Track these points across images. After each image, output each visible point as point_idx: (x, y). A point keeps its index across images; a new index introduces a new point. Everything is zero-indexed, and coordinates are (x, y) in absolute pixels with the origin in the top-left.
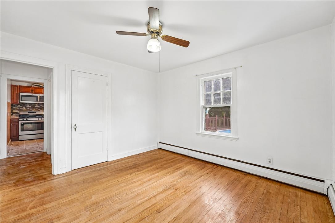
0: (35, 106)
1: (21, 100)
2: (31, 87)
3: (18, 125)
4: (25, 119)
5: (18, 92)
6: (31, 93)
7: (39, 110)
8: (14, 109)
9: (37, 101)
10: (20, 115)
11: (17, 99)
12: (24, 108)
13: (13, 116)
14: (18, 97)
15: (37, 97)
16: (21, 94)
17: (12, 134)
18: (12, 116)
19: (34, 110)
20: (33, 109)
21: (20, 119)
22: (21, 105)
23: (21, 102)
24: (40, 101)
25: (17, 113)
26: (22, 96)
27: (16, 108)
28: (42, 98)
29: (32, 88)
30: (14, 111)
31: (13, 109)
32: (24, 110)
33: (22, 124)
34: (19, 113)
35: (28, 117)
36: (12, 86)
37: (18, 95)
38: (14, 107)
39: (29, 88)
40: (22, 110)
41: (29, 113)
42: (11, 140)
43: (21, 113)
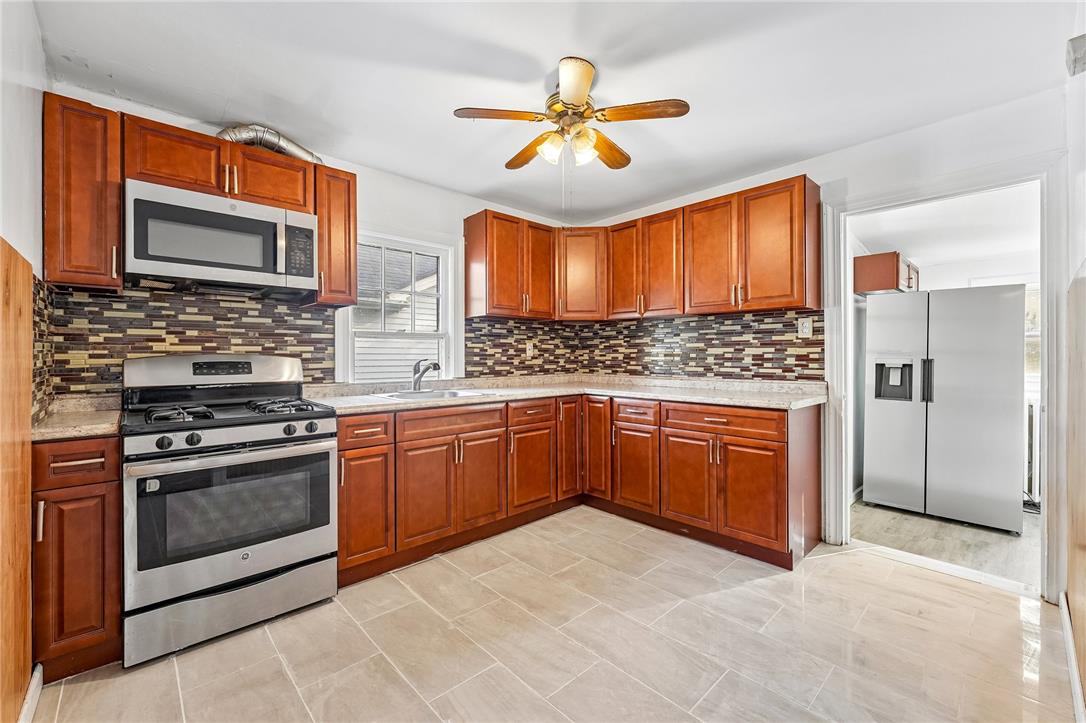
0: (244, 313)
1: (142, 253)
2: (217, 144)
3: (111, 512)
4: (179, 441)
5: (114, 175)
6: (219, 190)
7: (267, 351)
8: (76, 340)
9: (270, 265)
10: (127, 395)
11: (99, 243)
12: (158, 328)
13: (69, 404)
14: (112, 220)
15: (268, 231)
16: (136, 189)
17: (51, 611)
18: (55, 407)
19: (236, 349)
20: (225, 339)
21: (132, 445)
22: (134, 305)
23: (134, 265)
24: (287, 272)
25: (103, 375)
26: (146, 210)
27: (96, 333)
28: (301, 241)
29: (226, 154)
30: (78, 358)
31: (67, 337)
32: (156, 346)
33: (153, 486)
34: (119, 377)
35: (205, 419)
36: (53, 109)
37: (113, 201)
38: (80, 324)
39: (203, 152)
40: (142, 345)
41: (198, 368)
42: (39, 669)
43: (138, 376)
